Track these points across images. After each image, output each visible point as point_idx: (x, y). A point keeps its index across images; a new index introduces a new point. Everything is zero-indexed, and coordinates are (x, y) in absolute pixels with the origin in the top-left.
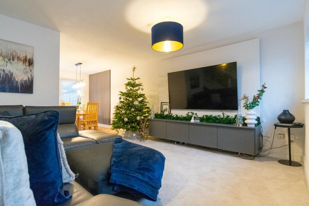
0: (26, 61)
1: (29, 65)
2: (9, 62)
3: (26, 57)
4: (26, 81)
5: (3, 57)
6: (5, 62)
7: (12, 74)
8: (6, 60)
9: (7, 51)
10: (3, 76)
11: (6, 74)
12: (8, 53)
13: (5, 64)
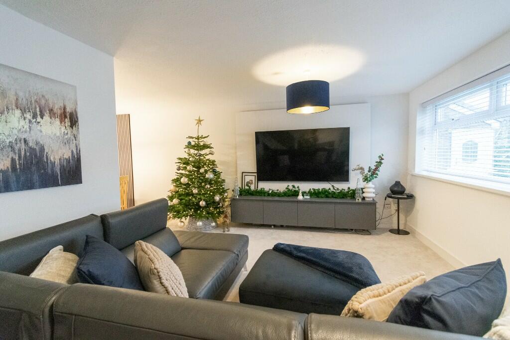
0: (66, 117)
1: (72, 126)
2: (35, 122)
3: (65, 108)
4: (70, 160)
5: (21, 110)
6: (27, 121)
7: (42, 149)
8: (29, 116)
9: (27, 95)
10: (25, 153)
11: (31, 148)
12: (31, 101)
13: (27, 126)
